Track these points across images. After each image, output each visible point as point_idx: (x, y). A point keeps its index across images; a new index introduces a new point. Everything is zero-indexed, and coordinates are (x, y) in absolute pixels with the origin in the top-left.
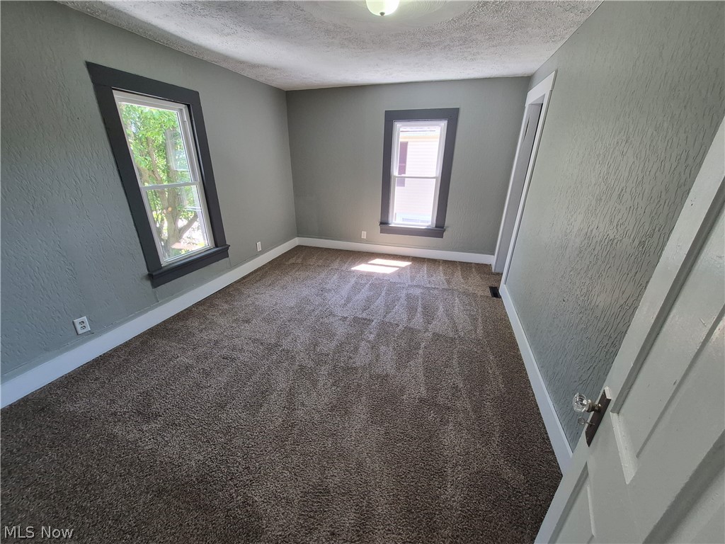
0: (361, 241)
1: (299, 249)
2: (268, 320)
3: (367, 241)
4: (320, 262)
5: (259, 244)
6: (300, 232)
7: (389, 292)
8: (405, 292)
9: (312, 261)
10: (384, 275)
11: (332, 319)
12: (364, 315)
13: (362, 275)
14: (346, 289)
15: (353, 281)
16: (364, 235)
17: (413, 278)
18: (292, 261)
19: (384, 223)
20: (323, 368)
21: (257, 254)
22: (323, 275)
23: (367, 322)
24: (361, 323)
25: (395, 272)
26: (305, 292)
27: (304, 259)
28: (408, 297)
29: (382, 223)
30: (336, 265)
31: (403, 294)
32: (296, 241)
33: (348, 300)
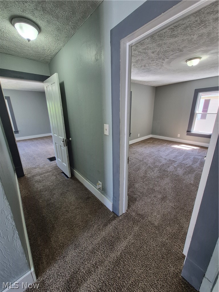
0: (177, 138)
1: (151, 138)
2: (140, 155)
3: (180, 138)
4: (159, 143)
5: (139, 134)
6: (152, 133)
7: (186, 155)
8: (193, 156)
9: (156, 142)
10: (185, 150)
11: (161, 158)
12: (174, 160)
13: (175, 149)
14: (167, 152)
15: (171, 150)
16: (179, 135)
17: (198, 153)
18: (148, 141)
19: (189, 131)
20: (156, 168)
21: (138, 138)
22: (159, 147)
23: (174, 161)
24: (172, 162)
25: (191, 150)
26: (152, 150)
27: (153, 141)
28: (194, 158)
29: (188, 131)
30: (165, 144)
31: (192, 157)
32: (151, 136)
33: (168, 155)
